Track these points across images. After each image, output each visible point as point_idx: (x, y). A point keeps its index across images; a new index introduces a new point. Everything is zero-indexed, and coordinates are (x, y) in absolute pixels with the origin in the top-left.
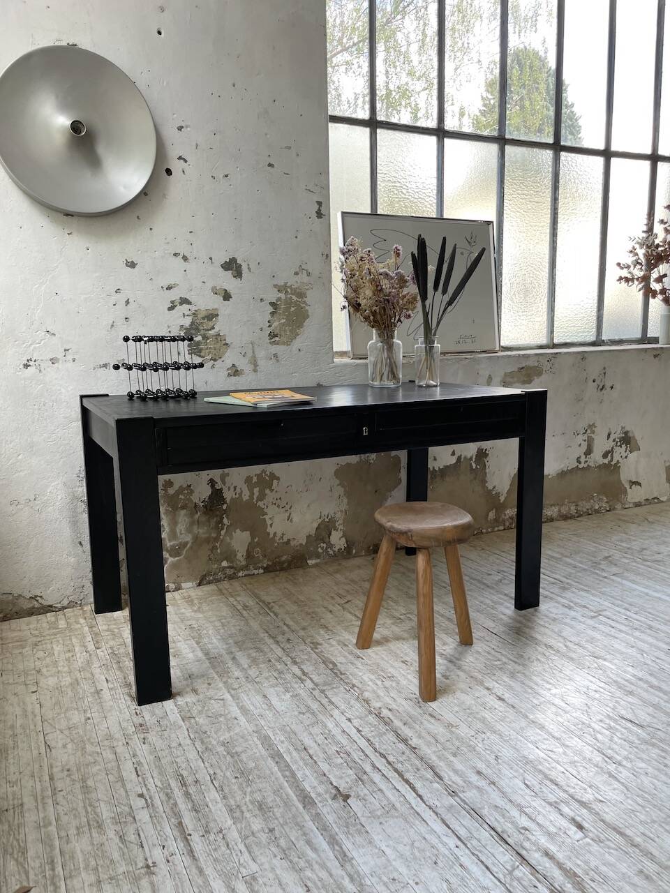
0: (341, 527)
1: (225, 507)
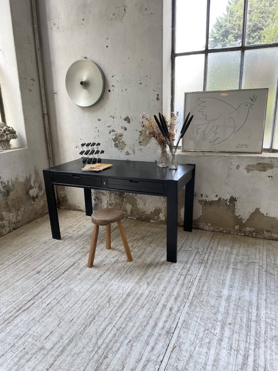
0: (164, 212)
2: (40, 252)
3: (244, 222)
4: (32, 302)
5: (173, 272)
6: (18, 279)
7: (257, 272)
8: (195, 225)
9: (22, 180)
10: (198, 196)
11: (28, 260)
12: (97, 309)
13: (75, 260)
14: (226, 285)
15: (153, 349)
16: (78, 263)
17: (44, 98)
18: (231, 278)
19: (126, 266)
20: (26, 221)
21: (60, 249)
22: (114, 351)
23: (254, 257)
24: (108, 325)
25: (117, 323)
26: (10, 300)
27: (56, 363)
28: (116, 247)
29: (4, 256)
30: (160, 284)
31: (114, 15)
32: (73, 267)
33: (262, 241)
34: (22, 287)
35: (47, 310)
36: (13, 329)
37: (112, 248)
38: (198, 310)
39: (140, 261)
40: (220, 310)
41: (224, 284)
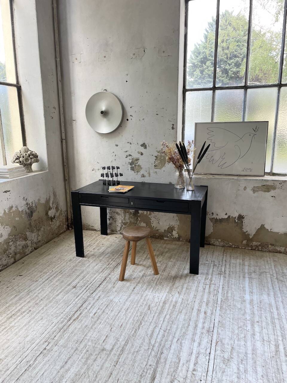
0: (176, 230)
1: (139, 215)
2: (69, 269)
3: (251, 237)
4: (79, 312)
5: (198, 282)
6: (57, 293)
7: (269, 280)
8: (207, 241)
9: (43, 201)
10: (210, 215)
11: (60, 276)
12: (140, 316)
13: (106, 275)
14: (246, 291)
15: (199, 344)
16: (109, 278)
17: (63, 125)
18: (249, 286)
19: (154, 278)
20: (45, 241)
21: (86, 266)
22: (167, 348)
23: (264, 267)
24: (155, 328)
25: (162, 326)
26: (57, 312)
27: (120, 360)
28: (139, 262)
29: (35, 274)
30: (189, 293)
31: (134, 54)
32: (106, 281)
33: (267, 254)
34: (64, 300)
35: (96, 319)
36: (70, 335)
37: (136, 264)
38: (228, 312)
39: (165, 274)
40: (247, 311)
41: (244, 291)
